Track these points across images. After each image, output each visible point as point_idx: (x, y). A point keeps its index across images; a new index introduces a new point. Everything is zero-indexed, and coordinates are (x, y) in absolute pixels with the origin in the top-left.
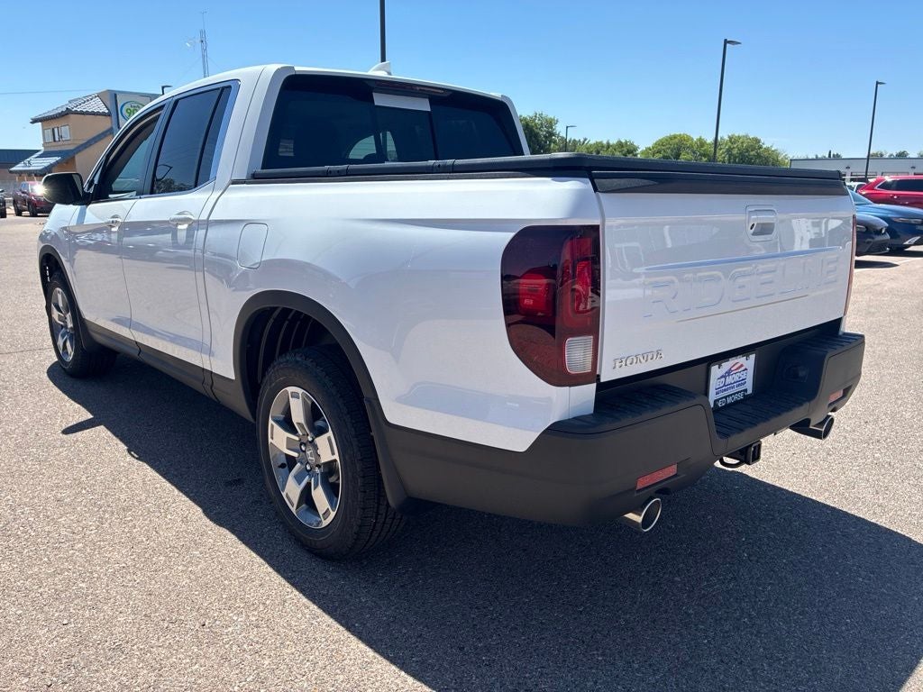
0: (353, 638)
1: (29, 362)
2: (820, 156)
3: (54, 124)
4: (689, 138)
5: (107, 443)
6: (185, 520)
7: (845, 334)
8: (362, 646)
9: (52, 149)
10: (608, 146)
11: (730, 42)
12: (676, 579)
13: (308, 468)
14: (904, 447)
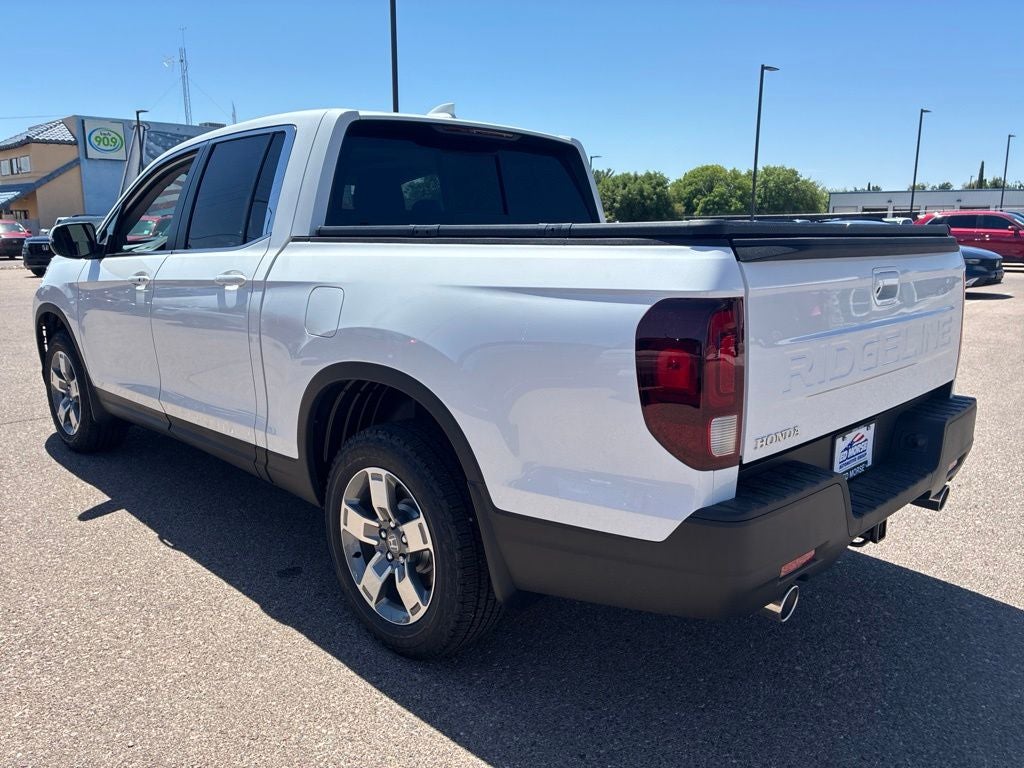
0: (461, 749)
1: (22, 435)
2: (859, 189)
3: (13, 154)
4: (722, 170)
5: (134, 529)
6: (242, 618)
7: (956, 397)
8: (473, 758)
9: (10, 183)
10: (636, 178)
11: (767, 68)
12: (797, 668)
13: (390, 557)
14: (1004, 512)
